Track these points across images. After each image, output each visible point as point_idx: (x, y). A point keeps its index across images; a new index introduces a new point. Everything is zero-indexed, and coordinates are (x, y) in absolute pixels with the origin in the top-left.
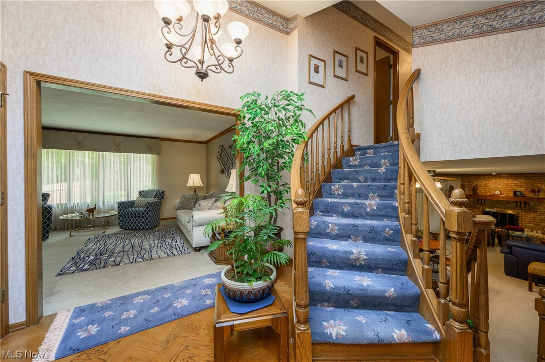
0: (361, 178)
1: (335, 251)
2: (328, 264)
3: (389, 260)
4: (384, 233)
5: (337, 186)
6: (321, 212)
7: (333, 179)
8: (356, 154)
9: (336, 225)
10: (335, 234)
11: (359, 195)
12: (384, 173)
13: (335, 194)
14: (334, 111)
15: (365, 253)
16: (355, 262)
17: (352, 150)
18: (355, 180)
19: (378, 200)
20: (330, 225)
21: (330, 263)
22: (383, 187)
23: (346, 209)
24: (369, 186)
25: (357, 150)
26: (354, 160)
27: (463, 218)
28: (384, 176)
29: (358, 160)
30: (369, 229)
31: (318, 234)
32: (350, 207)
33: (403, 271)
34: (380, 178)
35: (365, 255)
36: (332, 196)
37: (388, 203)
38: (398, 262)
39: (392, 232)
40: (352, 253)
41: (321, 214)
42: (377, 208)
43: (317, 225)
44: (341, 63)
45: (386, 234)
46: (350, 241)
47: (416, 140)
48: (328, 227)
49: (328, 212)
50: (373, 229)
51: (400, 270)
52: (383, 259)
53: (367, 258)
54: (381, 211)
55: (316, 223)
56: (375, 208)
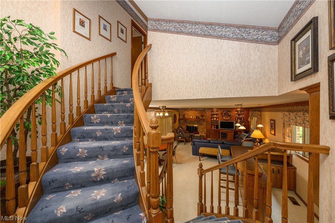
0: (116, 110)
1: (78, 174)
2: (72, 186)
3: (122, 171)
4: (122, 150)
5: (95, 116)
6: (78, 138)
7: (96, 111)
8: (117, 93)
9: (85, 149)
10: (84, 156)
11: (112, 122)
12: (130, 107)
13: (94, 123)
14: (98, 59)
15: (104, 170)
16: (96, 179)
17: (114, 91)
18: (111, 112)
19: (124, 126)
20: (80, 150)
21: (73, 185)
22: (127, 116)
23: (99, 134)
24: (118, 116)
25: (117, 91)
26: (113, 98)
27: (156, 138)
28: (129, 109)
29: (116, 98)
30: (112, 149)
31: (69, 159)
32: (102, 133)
33: (132, 175)
34: (127, 110)
35: (104, 171)
36: (91, 125)
37: (128, 128)
38: (128, 170)
39: (128, 148)
40: (94, 172)
41: (79, 140)
42: (121, 131)
43: (67, 151)
44: (105, 27)
45: (124, 150)
46: (98, 160)
47: (149, 87)
48: (78, 151)
49: (84, 137)
50: (115, 148)
51: (130, 176)
52: (118, 171)
53: (105, 173)
54: (123, 133)
55: (67, 149)
56: (120, 132)
